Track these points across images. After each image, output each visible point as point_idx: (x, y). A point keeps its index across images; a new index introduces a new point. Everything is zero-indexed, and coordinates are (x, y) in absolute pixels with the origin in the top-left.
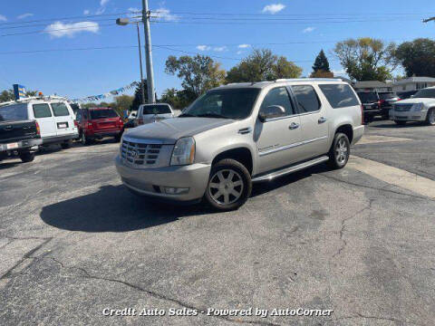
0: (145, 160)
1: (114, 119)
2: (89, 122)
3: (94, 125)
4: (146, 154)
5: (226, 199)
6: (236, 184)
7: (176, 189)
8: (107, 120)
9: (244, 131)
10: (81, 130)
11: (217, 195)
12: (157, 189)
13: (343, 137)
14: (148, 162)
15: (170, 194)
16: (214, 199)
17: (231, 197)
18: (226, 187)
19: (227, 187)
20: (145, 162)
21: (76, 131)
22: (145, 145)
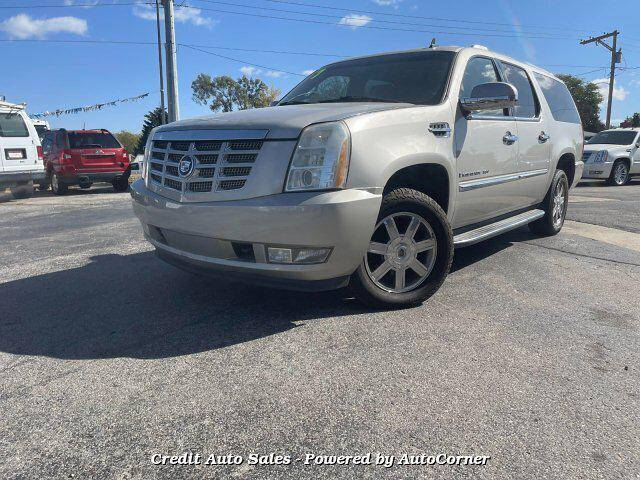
0: (216, 179)
1: (112, 152)
2: (67, 152)
3: (76, 159)
4: (219, 165)
5: (400, 279)
6: (423, 246)
7: (296, 249)
8: (100, 152)
9: (438, 130)
10: (49, 167)
11: (381, 271)
12: (244, 250)
13: (563, 176)
14: (224, 186)
15: (281, 264)
16: (373, 279)
17: (411, 275)
18: (402, 253)
19: (404, 252)
20: (215, 186)
21: (40, 166)
22: (217, 144)
